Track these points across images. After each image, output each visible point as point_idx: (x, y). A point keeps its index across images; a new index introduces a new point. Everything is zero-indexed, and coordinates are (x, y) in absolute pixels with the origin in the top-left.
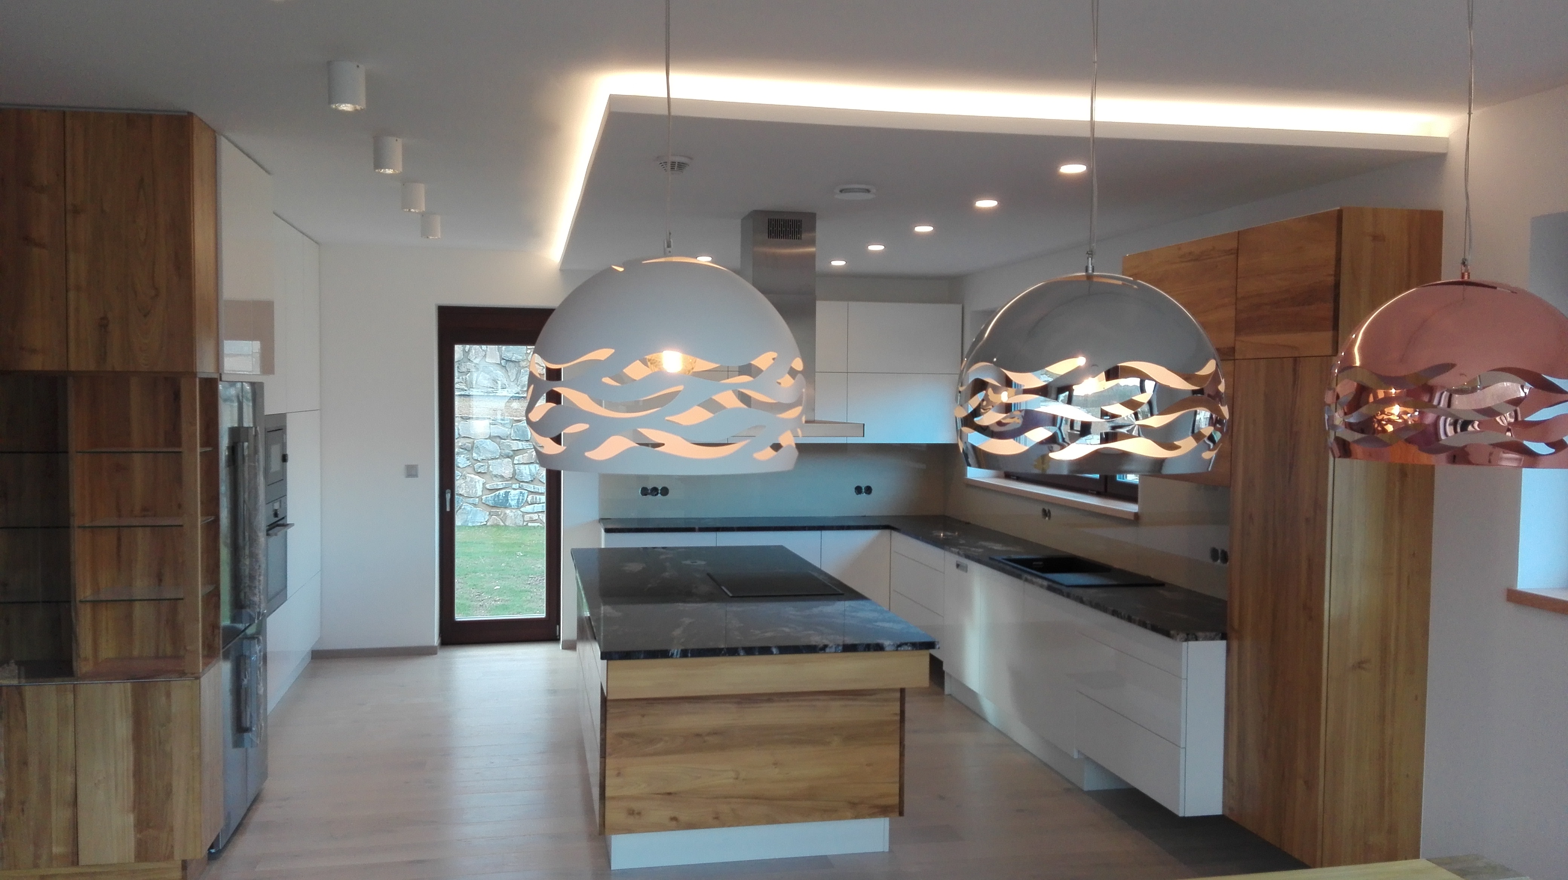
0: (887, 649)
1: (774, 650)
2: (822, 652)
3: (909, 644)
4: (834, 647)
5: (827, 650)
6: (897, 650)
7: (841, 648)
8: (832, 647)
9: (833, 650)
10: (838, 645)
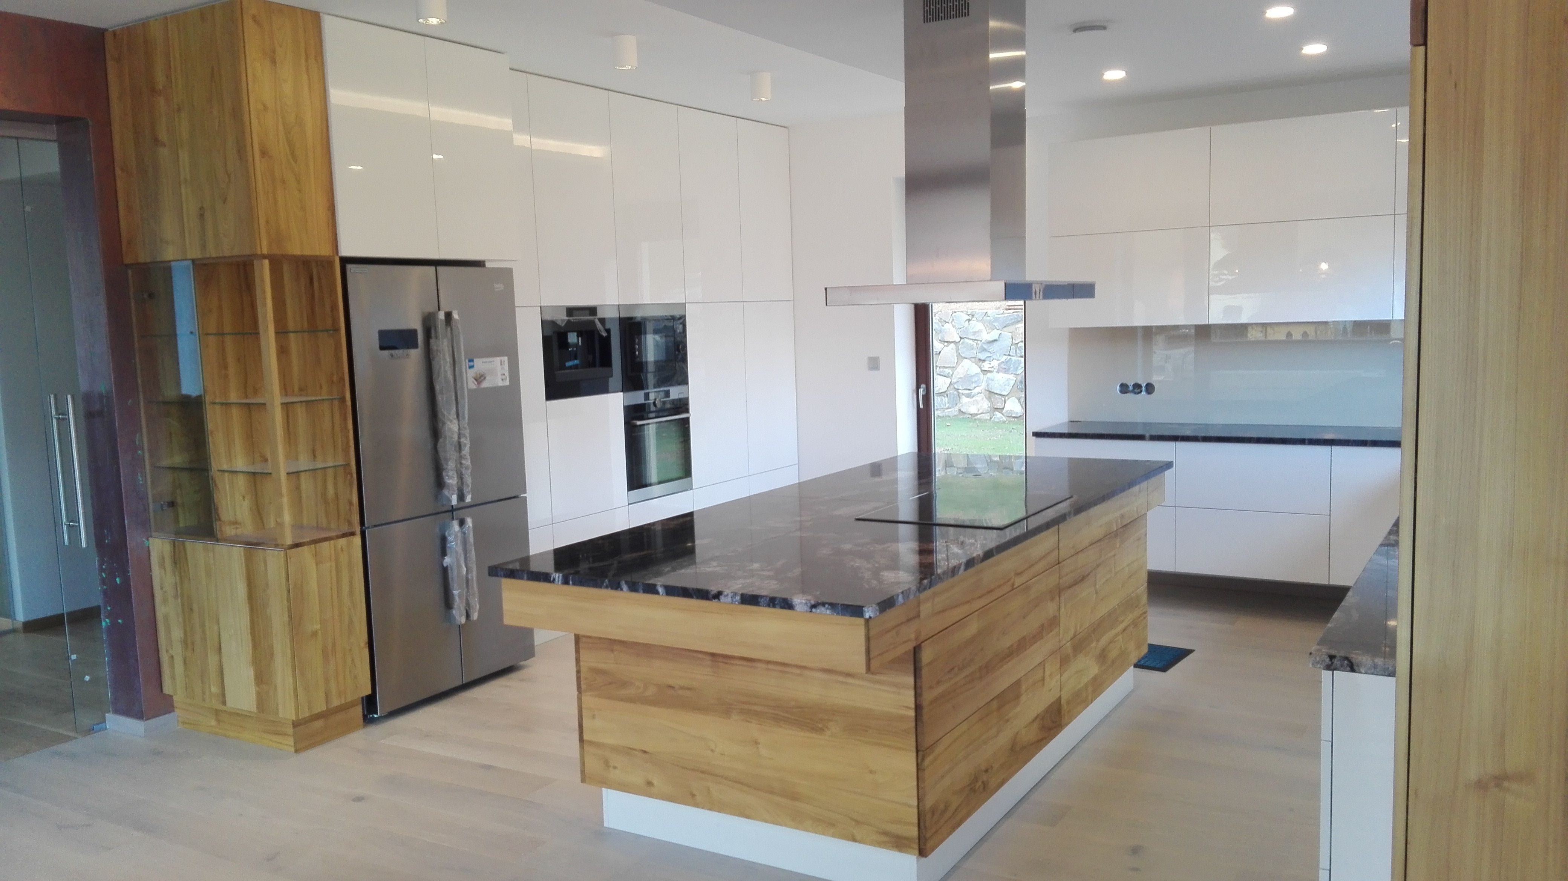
0: (798, 608)
1: (661, 590)
2: (716, 600)
3: (827, 606)
4: (730, 596)
5: (722, 598)
6: (811, 611)
7: (738, 598)
8: (728, 595)
9: (729, 599)
10: (735, 594)
